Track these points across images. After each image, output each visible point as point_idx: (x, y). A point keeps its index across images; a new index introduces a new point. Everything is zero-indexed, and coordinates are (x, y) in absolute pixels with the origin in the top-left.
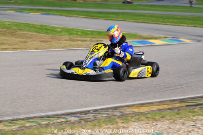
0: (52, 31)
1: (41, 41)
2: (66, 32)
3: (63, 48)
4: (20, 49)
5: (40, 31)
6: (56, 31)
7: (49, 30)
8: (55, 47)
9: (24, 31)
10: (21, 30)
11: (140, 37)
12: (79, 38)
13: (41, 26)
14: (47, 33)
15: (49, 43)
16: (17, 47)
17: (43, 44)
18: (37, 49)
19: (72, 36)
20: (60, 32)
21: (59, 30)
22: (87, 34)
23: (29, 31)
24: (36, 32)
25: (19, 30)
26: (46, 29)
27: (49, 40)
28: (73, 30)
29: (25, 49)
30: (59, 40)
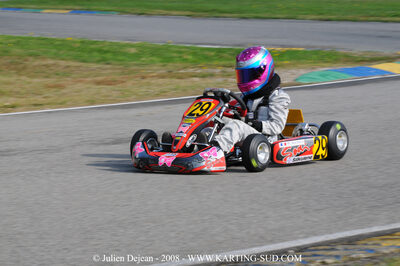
0: (115, 53)
1: (99, 83)
2: (153, 55)
3: (157, 96)
4: (49, 104)
5: (86, 55)
6: (125, 54)
7: (106, 52)
8: (136, 94)
9: (44, 59)
10: (36, 56)
11: (349, 59)
12: (191, 70)
13: (82, 42)
14: (104, 61)
15: (119, 86)
16: (39, 99)
17: (105, 89)
18: (92, 102)
19: (170, 66)
20: (137, 56)
21: (133, 50)
22: (207, 58)
23: (56, 56)
24: (76, 59)
25: (31, 55)
26: (100, 51)
27: (117, 78)
28: (167, 48)
29: (62, 104)
30: (143, 78)
